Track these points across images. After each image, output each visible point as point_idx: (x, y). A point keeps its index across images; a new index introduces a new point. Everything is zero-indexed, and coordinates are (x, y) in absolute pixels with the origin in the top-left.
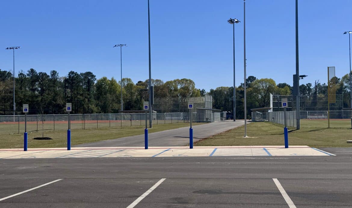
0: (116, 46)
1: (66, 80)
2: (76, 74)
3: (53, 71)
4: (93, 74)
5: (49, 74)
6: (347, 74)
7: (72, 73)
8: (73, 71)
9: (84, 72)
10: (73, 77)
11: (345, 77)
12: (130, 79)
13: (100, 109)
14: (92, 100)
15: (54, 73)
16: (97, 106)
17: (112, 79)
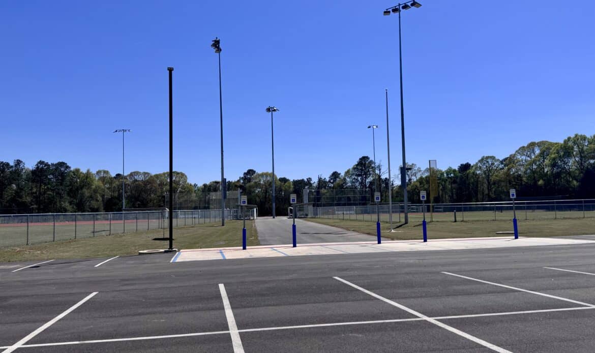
0: (116, 131)
1: (33, 172)
2: (47, 165)
3: (17, 160)
4: (68, 165)
5: (12, 164)
6: (349, 169)
7: (41, 162)
8: (43, 160)
9: (55, 162)
10: (42, 168)
11: (347, 172)
12: (108, 171)
13: (75, 207)
14: (65, 196)
15: (19, 162)
16: (71, 203)
17: (88, 171)
